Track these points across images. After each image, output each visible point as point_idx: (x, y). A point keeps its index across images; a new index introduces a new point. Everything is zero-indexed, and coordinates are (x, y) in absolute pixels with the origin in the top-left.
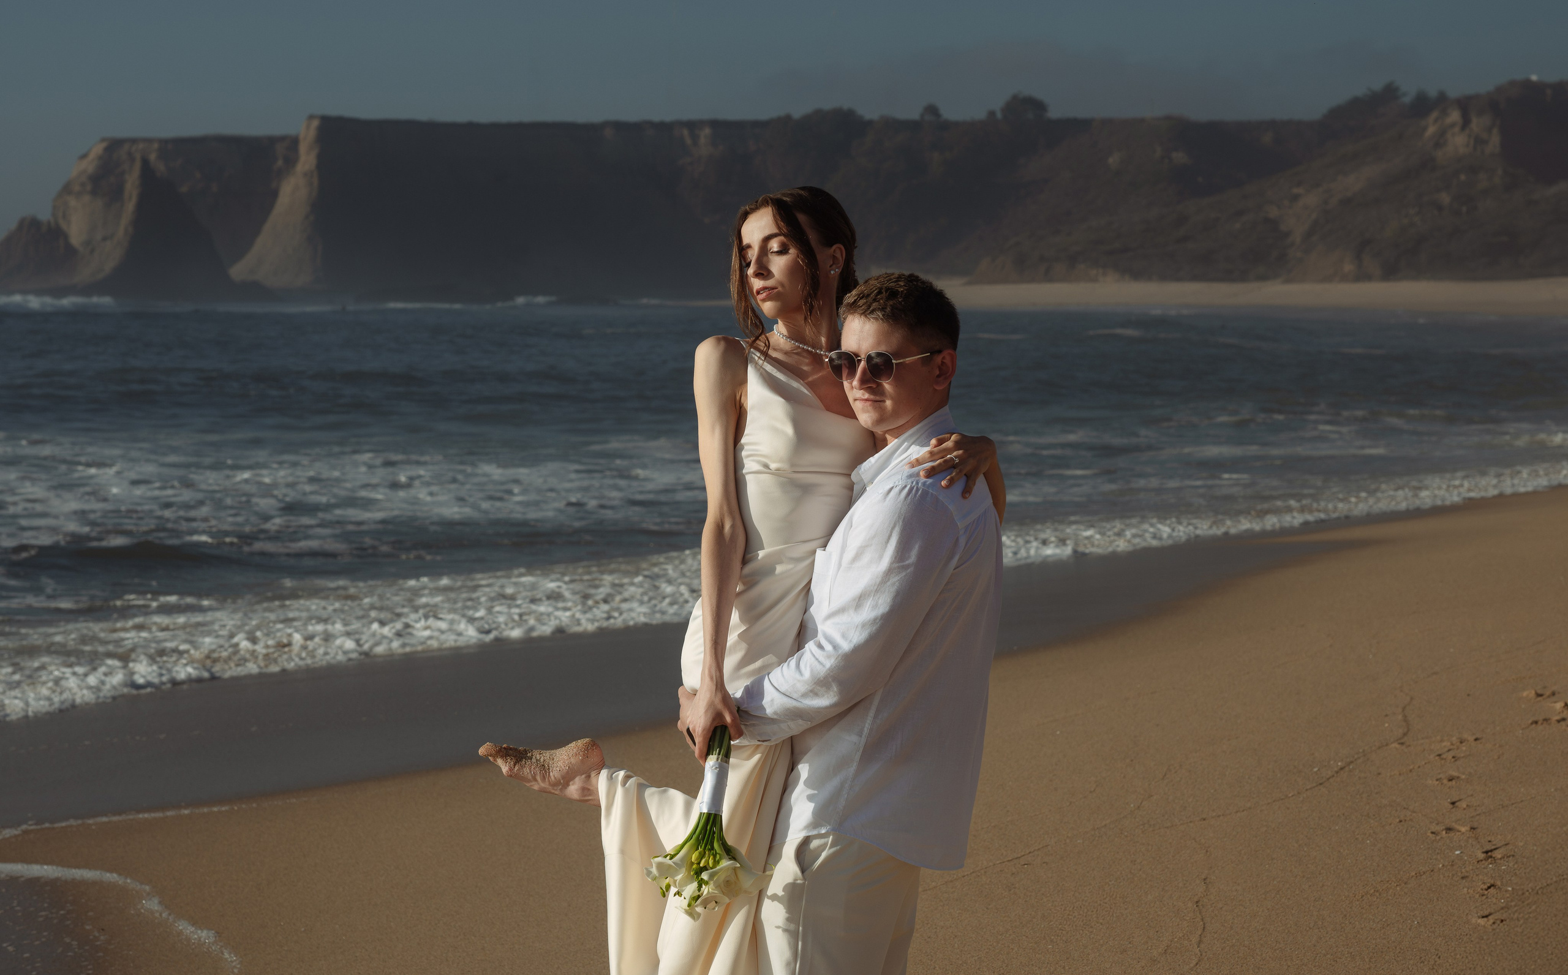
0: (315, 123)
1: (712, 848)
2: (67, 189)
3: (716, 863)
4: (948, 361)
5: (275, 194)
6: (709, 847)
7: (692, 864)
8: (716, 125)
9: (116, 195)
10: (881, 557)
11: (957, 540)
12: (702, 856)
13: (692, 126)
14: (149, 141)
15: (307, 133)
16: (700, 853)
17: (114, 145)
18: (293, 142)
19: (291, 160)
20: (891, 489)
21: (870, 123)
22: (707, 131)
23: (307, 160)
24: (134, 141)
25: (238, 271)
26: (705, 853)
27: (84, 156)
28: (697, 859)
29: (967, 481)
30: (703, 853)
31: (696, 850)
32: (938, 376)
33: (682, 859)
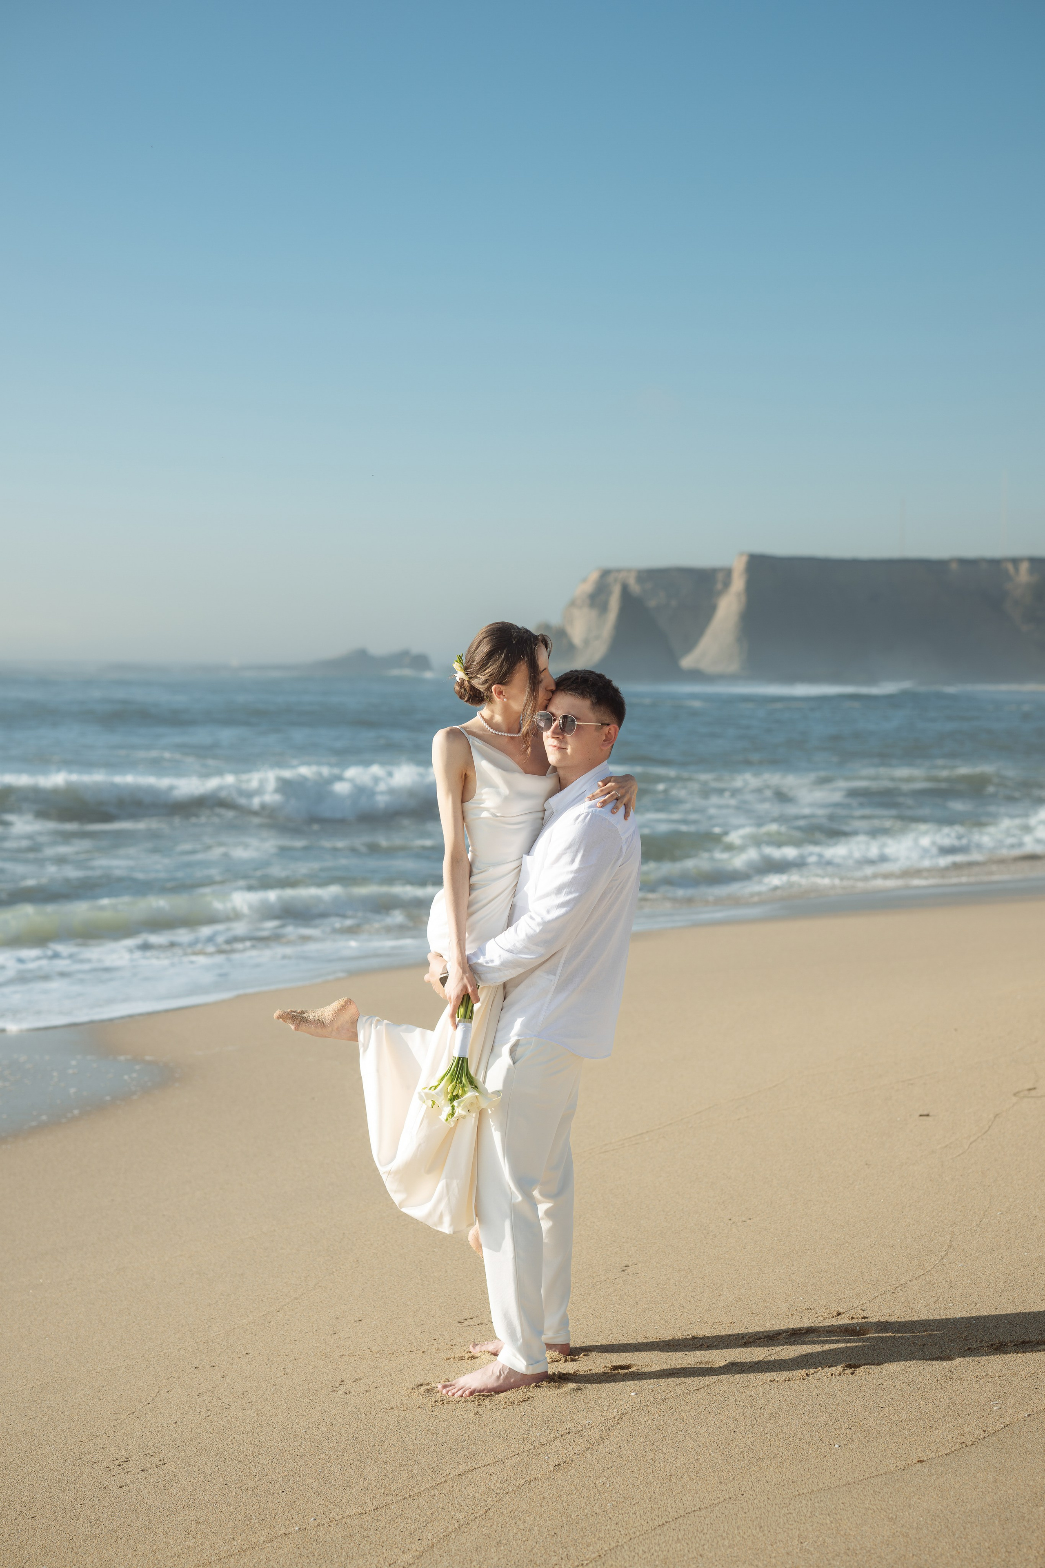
0: (744, 559)
1: (461, 1082)
2: (573, 604)
3: (464, 1092)
4: (612, 732)
5: (713, 608)
6: (459, 1080)
7: (448, 1093)
9: (603, 608)
10: (573, 861)
11: (621, 848)
12: (455, 1088)
13: (1016, 561)
14: (629, 570)
15: (738, 566)
16: (453, 1086)
17: (605, 573)
18: (728, 573)
19: (727, 584)
20: (579, 816)
22: (1026, 565)
23: (738, 583)
24: (619, 571)
25: (687, 662)
26: (456, 1085)
27: (584, 580)
28: (451, 1090)
29: (626, 809)
30: (455, 1086)
31: (451, 1083)
32: (604, 741)
33: (441, 1090)
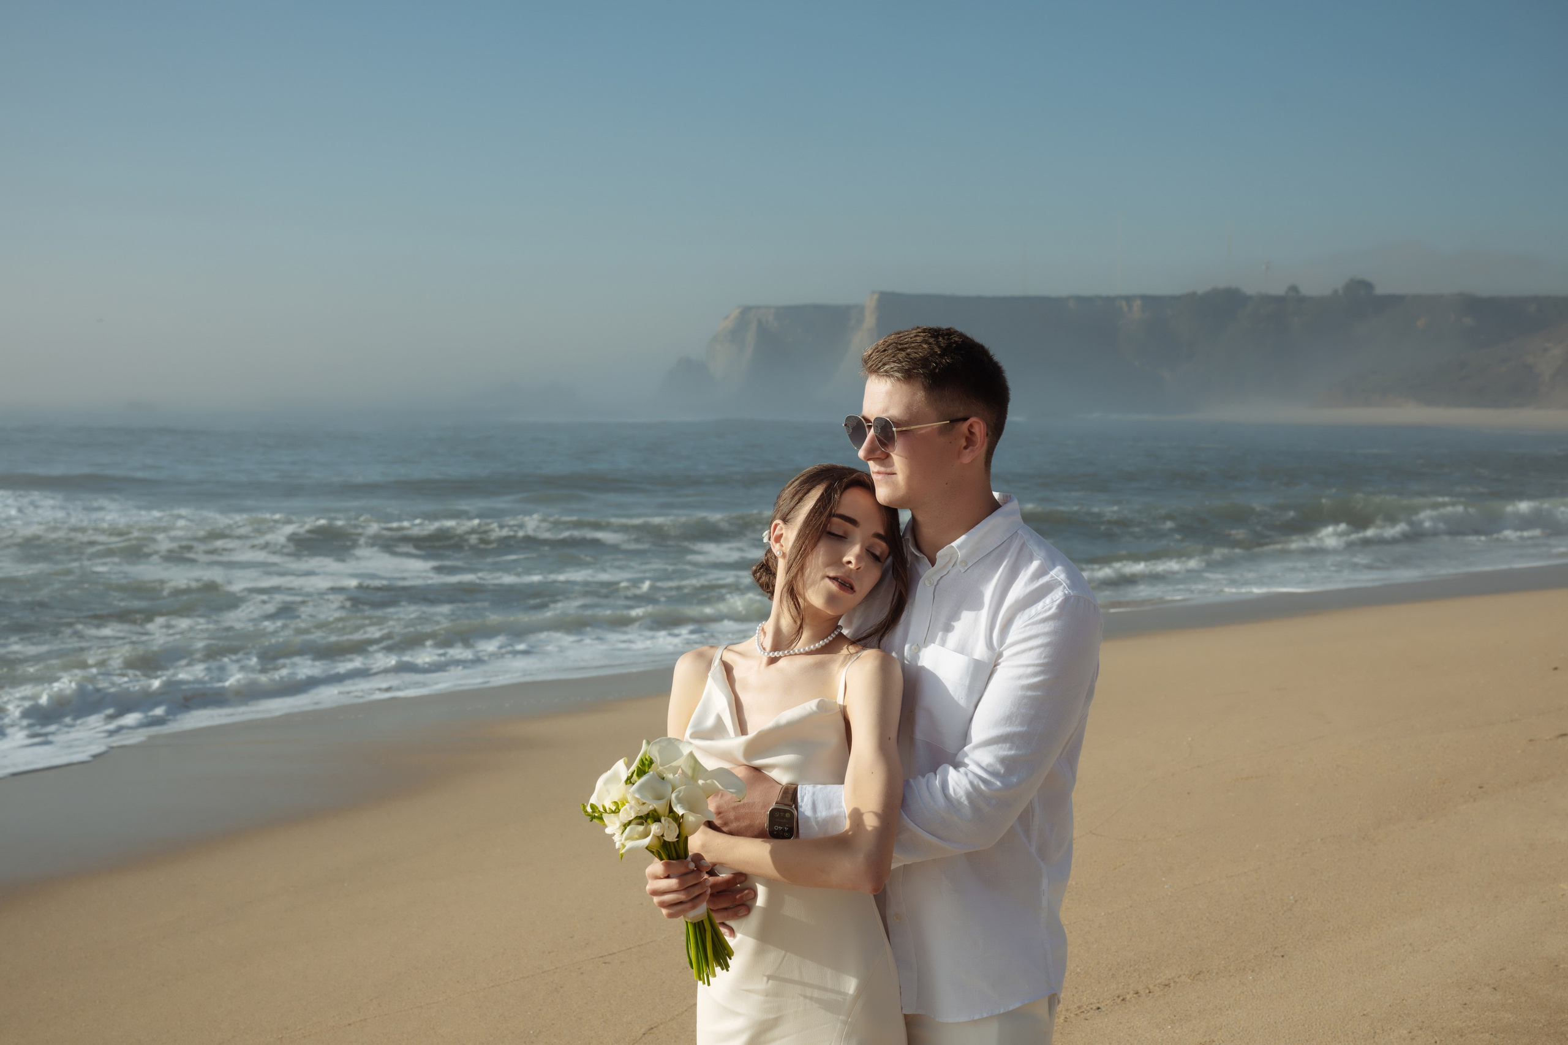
0: (876, 296)
5: (847, 343)
8: (1145, 298)
9: (741, 344)
13: (1128, 299)
15: (870, 303)
17: (746, 310)
18: (861, 309)
19: (858, 323)
21: (1250, 298)
22: (1138, 302)
23: (870, 320)
24: (759, 308)
27: (725, 317)
